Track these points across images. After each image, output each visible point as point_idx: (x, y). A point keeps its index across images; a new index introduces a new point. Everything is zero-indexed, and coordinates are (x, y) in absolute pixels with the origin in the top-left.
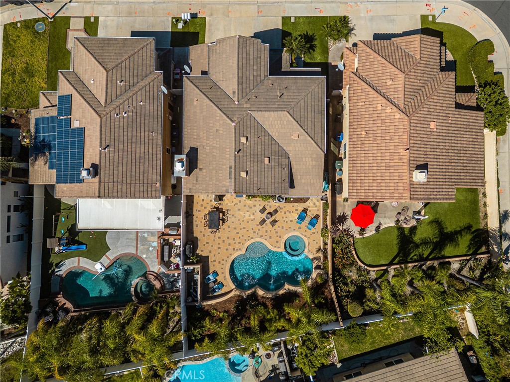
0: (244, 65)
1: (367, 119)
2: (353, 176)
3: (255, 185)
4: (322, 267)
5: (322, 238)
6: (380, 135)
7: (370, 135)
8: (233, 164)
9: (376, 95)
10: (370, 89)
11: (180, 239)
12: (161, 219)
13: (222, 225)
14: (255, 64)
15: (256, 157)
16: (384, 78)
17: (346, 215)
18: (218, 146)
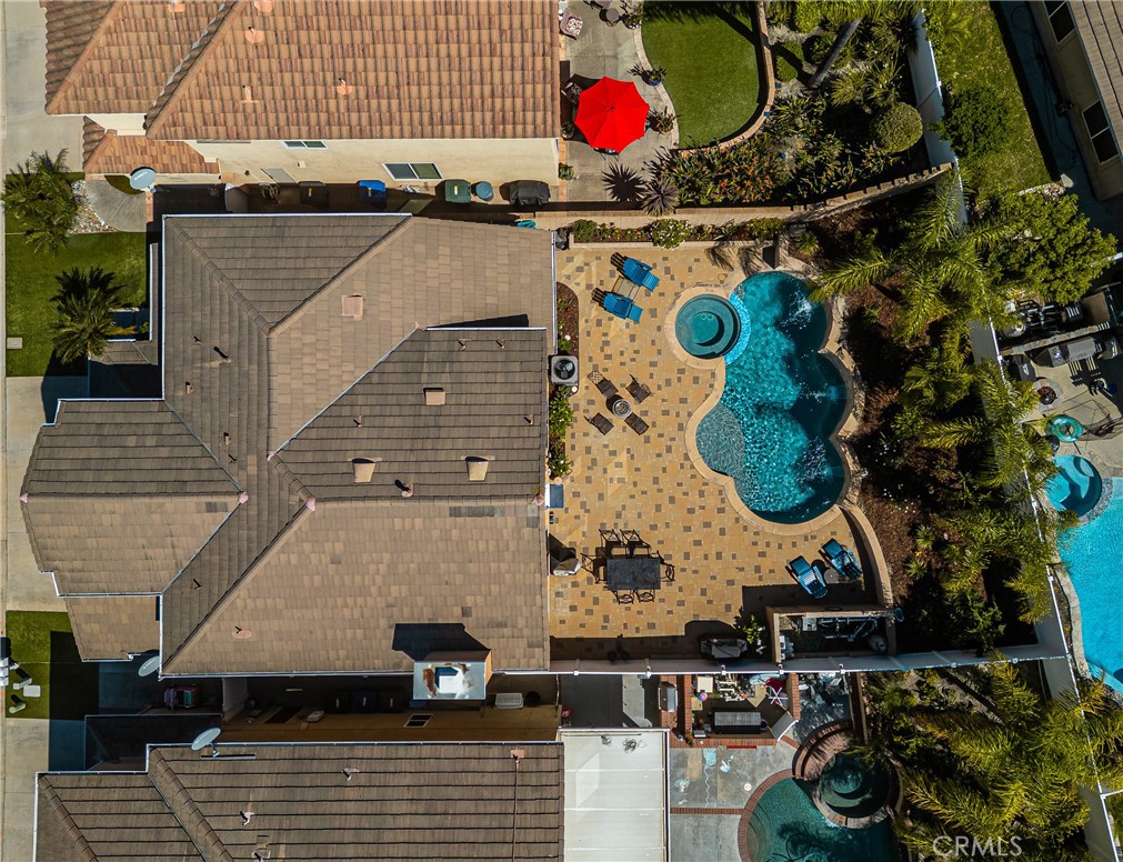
0: (121, 476)
1: (298, 77)
2: (483, 123)
3: (514, 432)
4: (770, 243)
5: (683, 244)
6: (346, 34)
7: (349, 67)
8: (445, 505)
9: (216, 48)
10: (199, 66)
11: (694, 677)
12: (631, 738)
13: (648, 547)
14: (118, 441)
15: (423, 433)
16: (161, 22)
17: (610, 172)
18: (386, 557)
